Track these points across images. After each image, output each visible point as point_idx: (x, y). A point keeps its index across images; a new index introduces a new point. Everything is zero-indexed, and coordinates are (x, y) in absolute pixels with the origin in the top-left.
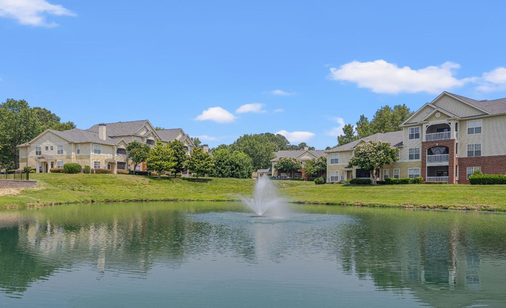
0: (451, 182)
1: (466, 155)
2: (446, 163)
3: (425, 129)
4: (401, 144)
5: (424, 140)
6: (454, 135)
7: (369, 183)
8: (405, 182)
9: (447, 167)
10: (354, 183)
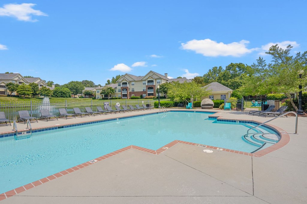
0: (127, 98)
1: (131, 91)
2: (126, 93)
3: (121, 83)
4: (116, 87)
5: (121, 87)
6: (128, 85)
7: (107, 99)
8: (116, 99)
9: (127, 94)
10: (103, 99)
